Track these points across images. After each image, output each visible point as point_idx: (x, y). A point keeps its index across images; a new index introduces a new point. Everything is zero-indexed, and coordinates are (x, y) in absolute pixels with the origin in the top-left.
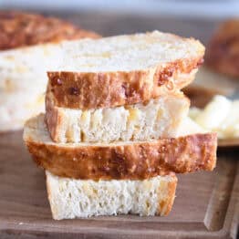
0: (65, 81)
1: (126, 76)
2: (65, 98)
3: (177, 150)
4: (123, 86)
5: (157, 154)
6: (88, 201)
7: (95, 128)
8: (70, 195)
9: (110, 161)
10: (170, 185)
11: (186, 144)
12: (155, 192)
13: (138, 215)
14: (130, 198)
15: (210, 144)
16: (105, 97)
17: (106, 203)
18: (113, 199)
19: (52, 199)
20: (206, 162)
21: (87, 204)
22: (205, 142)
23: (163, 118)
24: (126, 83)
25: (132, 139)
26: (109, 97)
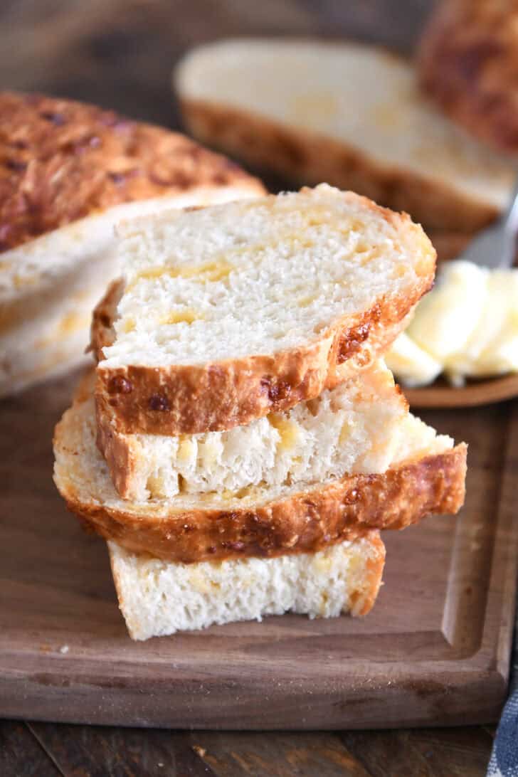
0: (138, 384)
1: (269, 364)
2: (141, 417)
3: (382, 495)
4: (263, 384)
5: (342, 507)
6: (202, 602)
7: (208, 470)
8: (164, 596)
9: (243, 533)
10: (369, 564)
11: (400, 481)
12: (339, 576)
13: (306, 616)
14: (288, 589)
15: (452, 471)
16: (226, 410)
17: (238, 602)
18: (252, 594)
19: (126, 608)
20: (444, 500)
21: (199, 606)
22: (441, 471)
23: (353, 441)
24: (269, 378)
25: (288, 483)
26: (235, 409)
